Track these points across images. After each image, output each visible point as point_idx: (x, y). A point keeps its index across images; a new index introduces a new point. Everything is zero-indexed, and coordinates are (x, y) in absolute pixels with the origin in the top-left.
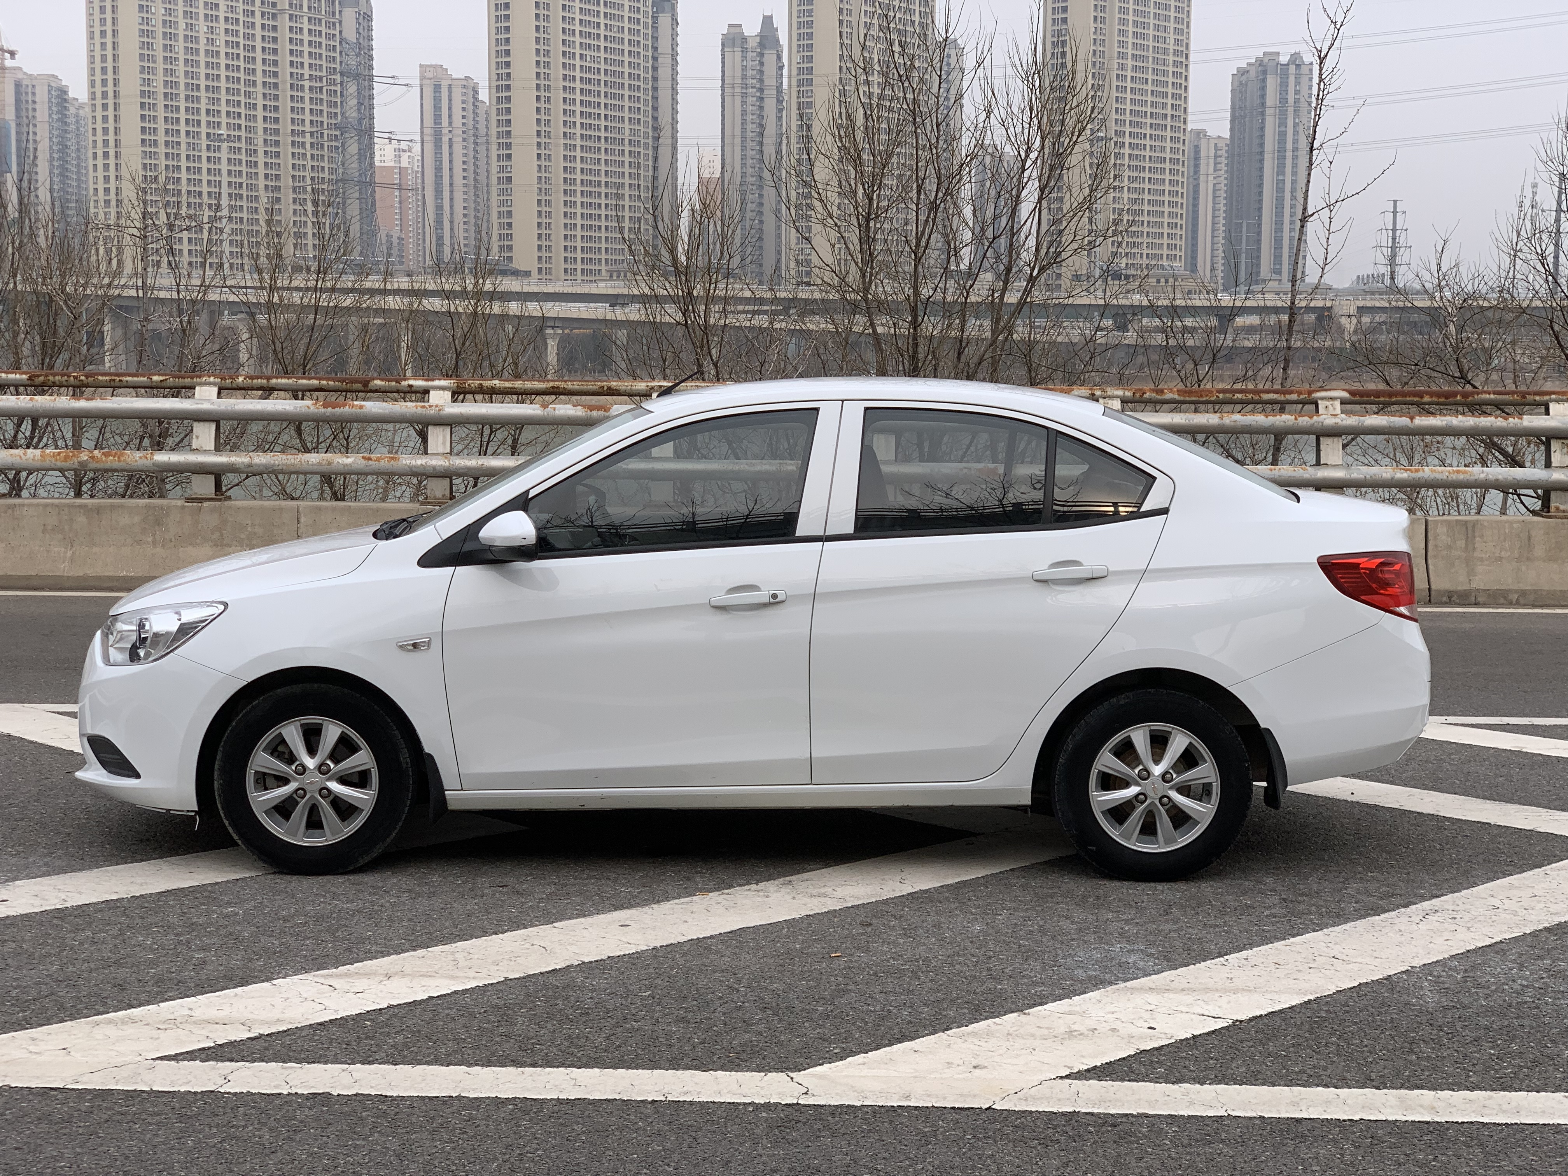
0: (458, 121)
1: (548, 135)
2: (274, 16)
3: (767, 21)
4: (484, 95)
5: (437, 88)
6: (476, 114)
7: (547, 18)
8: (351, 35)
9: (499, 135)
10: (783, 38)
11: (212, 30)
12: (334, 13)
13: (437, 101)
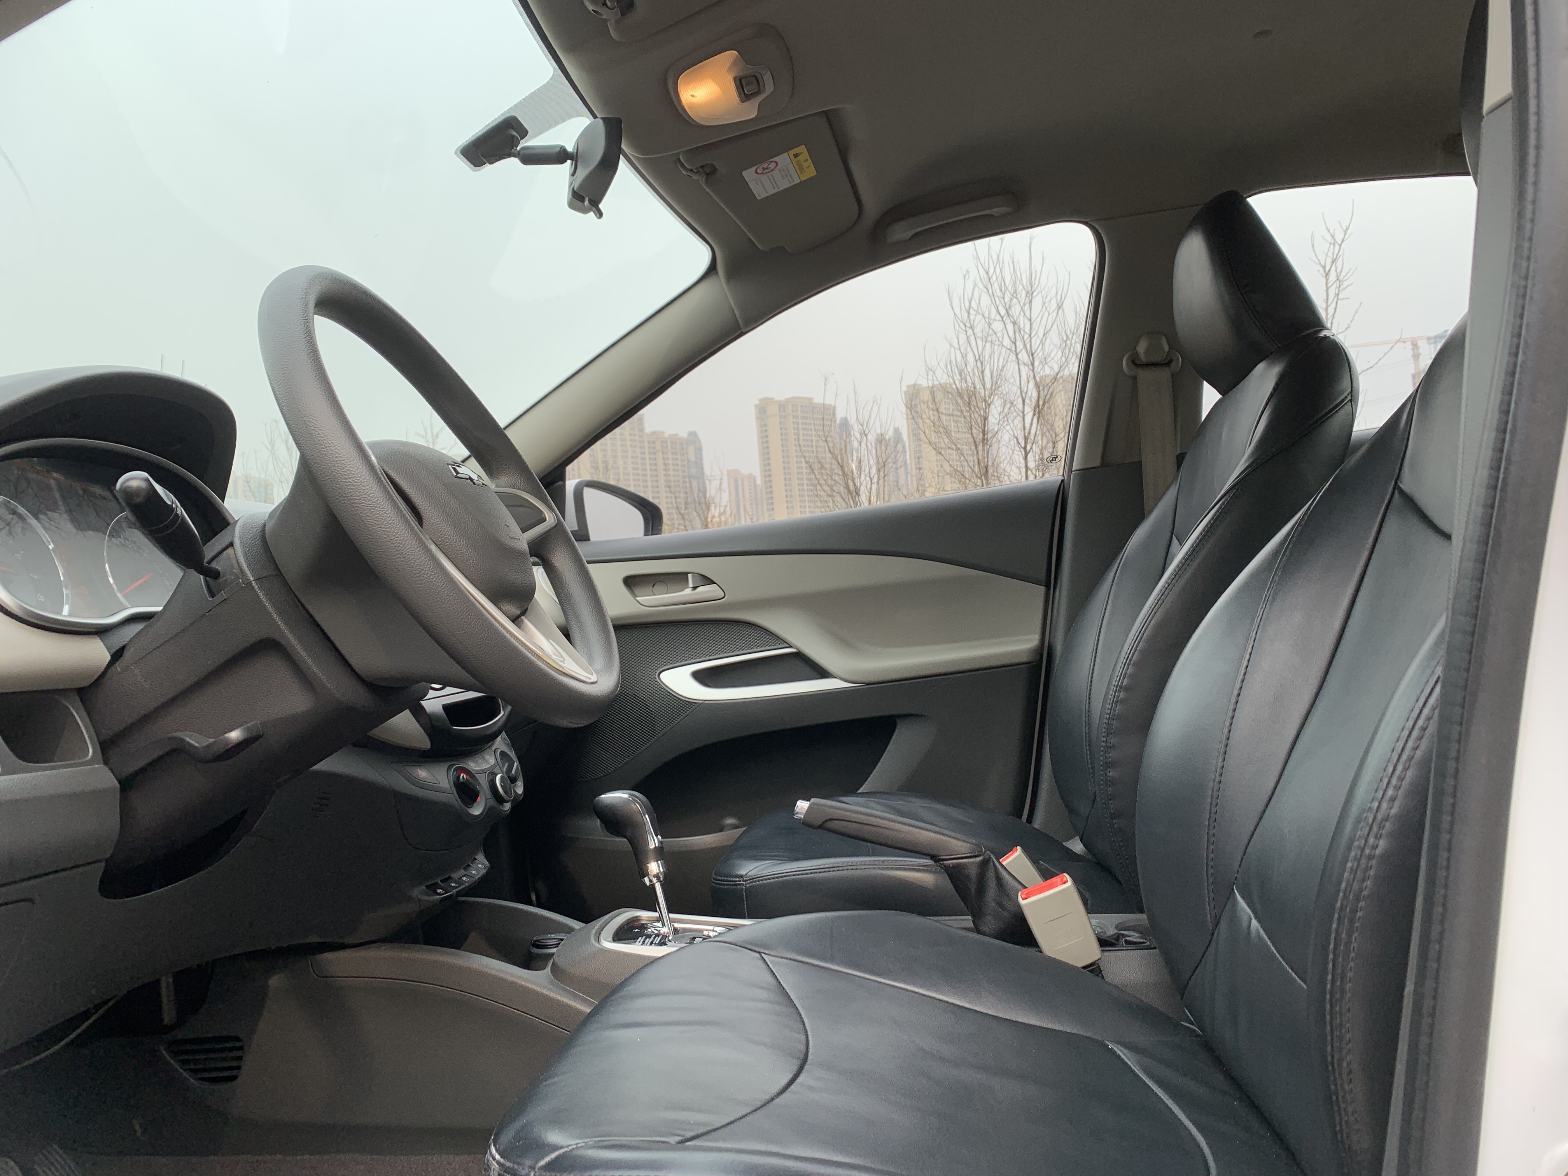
0: (747, 495)
1: (791, 496)
2: (655, 453)
3: (897, 431)
4: (759, 481)
5: (736, 480)
6: (756, 491)
7: (787, 440)
8: (693, 459)
9: (767, 499)
10: (905, 436)
11: (625, 463)
12: (683, 449)
13: (737, 486)
